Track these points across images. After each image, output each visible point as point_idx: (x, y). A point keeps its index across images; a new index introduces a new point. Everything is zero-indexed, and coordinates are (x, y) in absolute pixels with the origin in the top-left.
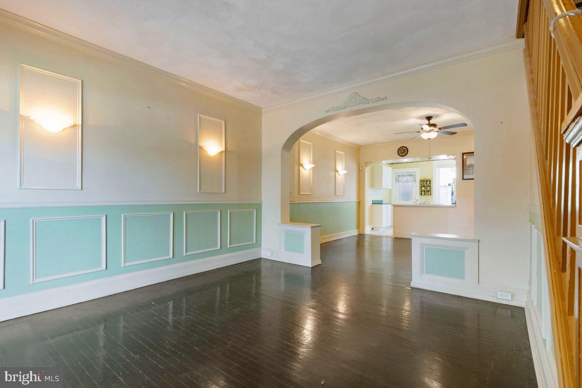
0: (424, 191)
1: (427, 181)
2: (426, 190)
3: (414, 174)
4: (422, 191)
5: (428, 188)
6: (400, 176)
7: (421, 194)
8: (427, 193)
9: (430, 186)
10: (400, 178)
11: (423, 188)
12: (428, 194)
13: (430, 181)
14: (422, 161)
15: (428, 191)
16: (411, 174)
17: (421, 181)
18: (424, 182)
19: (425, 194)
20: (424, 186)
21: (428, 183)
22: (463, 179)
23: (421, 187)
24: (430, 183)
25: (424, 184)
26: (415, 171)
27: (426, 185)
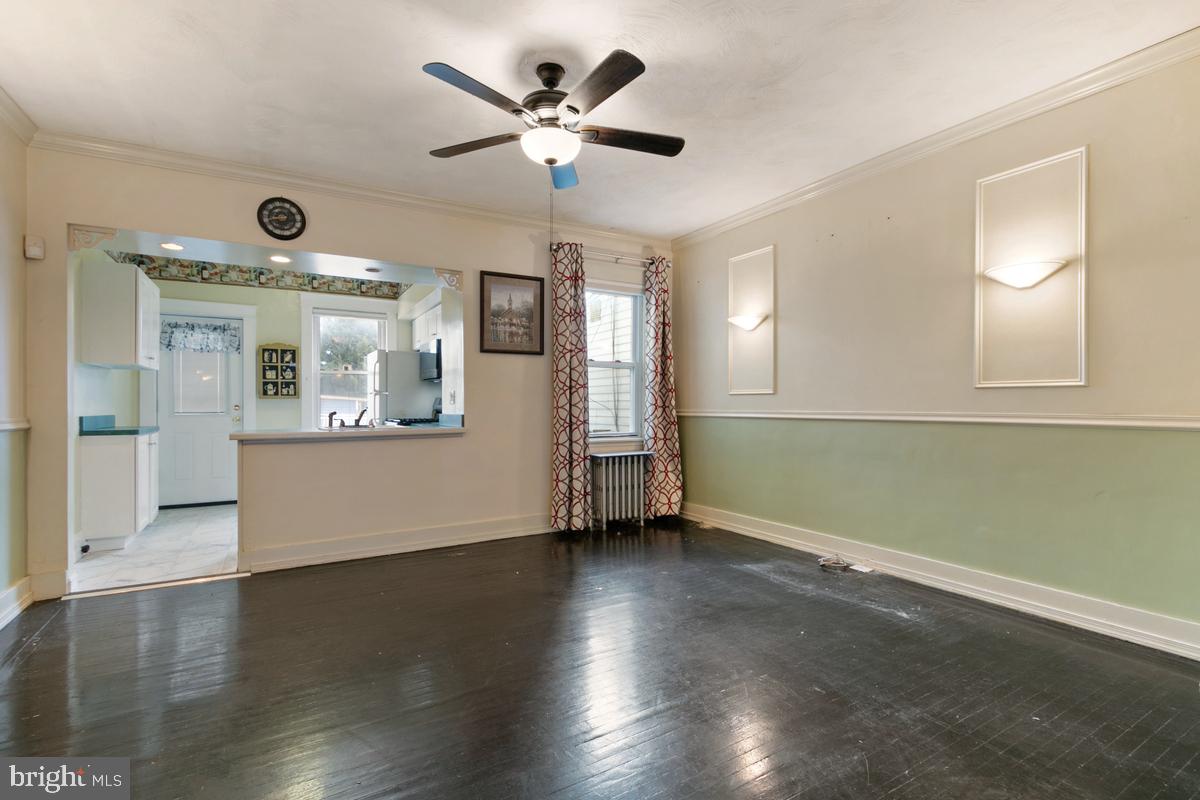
0: (275, 384)
1: (284, 352)
2: (280, 381)
3: (234, 324)
4: (265, 384)
5: (289, 375)
6: (176, 326)
7: (265, 393)
8: (285, 391)
9: (293, 369)
10: (178, 335)
11: (271, 375)
12: (288, 394)
13: (293, 353)
15: (287, 385)
16: (220, 323)
17: (264, 350)
18: (274, 355)
19: (276, 394)
20: (275, 368)
21: (288, 357)
22: (483, 350)
23: (264, 370)
24: (294, 359)
25: (274, 360)
26: (238, 316)
27: (279, 364)
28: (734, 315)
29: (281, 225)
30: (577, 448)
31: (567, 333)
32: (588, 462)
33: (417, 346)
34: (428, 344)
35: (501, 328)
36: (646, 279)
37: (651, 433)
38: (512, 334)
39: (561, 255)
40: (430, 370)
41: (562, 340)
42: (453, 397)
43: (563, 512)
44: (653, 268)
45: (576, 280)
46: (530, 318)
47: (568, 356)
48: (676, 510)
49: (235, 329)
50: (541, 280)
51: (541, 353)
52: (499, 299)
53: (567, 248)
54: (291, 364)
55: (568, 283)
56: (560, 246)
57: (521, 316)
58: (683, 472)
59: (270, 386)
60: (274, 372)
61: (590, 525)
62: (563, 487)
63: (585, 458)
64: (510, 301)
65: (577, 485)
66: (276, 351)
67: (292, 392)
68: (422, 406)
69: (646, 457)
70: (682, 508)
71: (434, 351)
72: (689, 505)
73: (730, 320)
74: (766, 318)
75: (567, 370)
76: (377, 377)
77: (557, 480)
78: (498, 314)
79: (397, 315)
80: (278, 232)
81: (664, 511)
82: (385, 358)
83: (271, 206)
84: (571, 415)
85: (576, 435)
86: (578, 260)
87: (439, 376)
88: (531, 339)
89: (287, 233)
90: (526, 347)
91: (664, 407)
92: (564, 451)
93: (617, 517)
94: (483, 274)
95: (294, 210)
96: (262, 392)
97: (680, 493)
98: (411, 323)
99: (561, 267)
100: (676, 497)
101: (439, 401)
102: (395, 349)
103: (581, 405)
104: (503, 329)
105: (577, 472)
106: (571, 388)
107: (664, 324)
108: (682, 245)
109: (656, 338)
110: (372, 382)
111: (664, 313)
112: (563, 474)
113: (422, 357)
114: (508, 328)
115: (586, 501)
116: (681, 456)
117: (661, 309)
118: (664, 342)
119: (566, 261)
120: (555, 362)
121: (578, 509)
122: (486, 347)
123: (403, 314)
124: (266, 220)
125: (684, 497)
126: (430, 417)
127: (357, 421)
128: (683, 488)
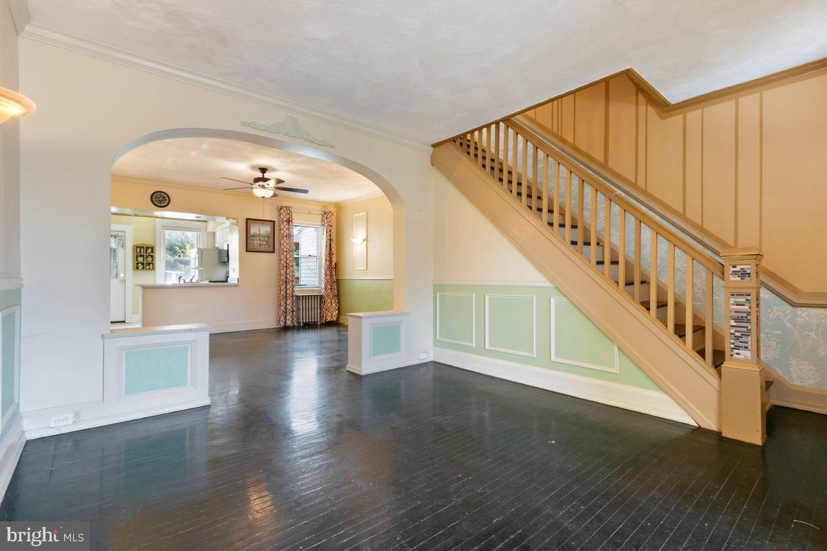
0: (143, 264)
1: (147, 248)
2: (145, 262)
3: (121, 234)
4: (138, 264)
5: (150, 259)
7: (137, 268)
8: (148, 267)
9: (152, 256)
11: (140, 259)
12: (149, 269)
13: (152, 248)
14: (136, 215)
15: (149, 264)
16: (114, 234)
17: (137, 247)
18: (142, 250)
19: (143, 268)
20: (143, 256)
21: (149, 251)
22: (247, 251)
23: (137, 257)
24: (152, 252)
25: (142, 252)
26: (123, 230)
27: (145, 254)
28: (353, 238)
29: (160, 202)
30: (288, 292)
31: (285, 244)
32: (294, 298)
33: (217, 246)
34: (223, 246)
35: (255, 242)
36: (323, 220)
37: (324, 286)
38: (260, 244)
39: (282, 211)
40: (223, 258)
41: (282, 247)
42: (234, 270)
43: (282, 318)
44: (325, 216)
45: (289, 221)
46: (268, 237)
47: (285, 254)
48: (335, 319)
49: (121, 236)
50: (274, 222)
51: (274, 252)
52: (254, 230)
53: (285, 208)
54: (151, 254)
55: (285, 223)
56: (282, 208)
57: (264, 237)
58: (339, 303)
59: (140, 265)
60: (142, 258)
61: (295, 324)
62: (283, 308)
63: (293, 296)
64: (259, 231)
65: (289, 307)
66: (143, 248)
67: (151, 268)
68: (220, 275)
69: (321, 296)
70: (338, 318)
71: (226, 248)
72: (341, 317)
73: (352, 240)
74: (364, 240)
75: (285, 259)
76: (197, 260)
77: (280, 305)
78: (254, 236)
79: (207, 230)
80: (158, 204)
81: (329, 319)
82: (200, 251)
83: (156, 194)
84: (286, 278)
85: (288, 286)
86: (290, 213)
87: (228, 261)
88: (269, 246)
89: (163, 205)
90: (266, 249)
91: (331, 275)
92: (283, 293)
93: (307, 321)
94: (247, 219)
95: (165, 196)
96: (136, 267)
97: (337, 311)
98: (214, 234)
99: (282, 217)
100: (335, 313)
101: (228, 272)
102: (205, 247)
103: (291, 274)
104: (256, 242)
105: (289, 302)
106: (286, 267)
107: (330, 240)
108: (338, 206)
109: (326, 246)
110: (194, 263)
111: (330, 236)
112: (283, 303)
113: (220, 251)
114: (258, 242)
115: (293, 314)
116: (338, 296)
117: (328, 233)
118: (330, 247)
119: (284, 214)
120: (280, 256)
121: (289, 317)
122: (249, 250)
123: (210, 229)
124: (154, 200)
125: (339, 314)
126: (224, 280)
127: (191, 280)
128: (339, 310)
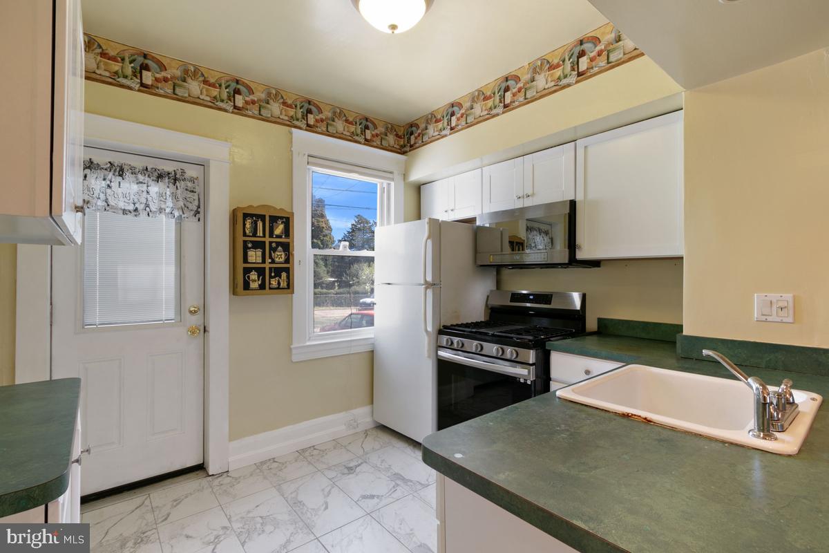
0: (261, 272)
1: (274, 219)
2: (267, 266)
3: (191, 172)
4: (247, 271)
5: (280, 256)
7: (246, 286)
8: (274, 282)
9: (286, 247)
11: (254, 256)
12: (279, 287)
13: (287, 222)
15: (277, 272)
16: (169, 167)
17: (246, 216)
18: (260, 224)
19: (262, 287)
20: (262, 245)
21: (279, 229)
23: (245, 248)
24: (287, 232)
25: (260, 233)
27: (267, 240)
49: (192, 180)
54: (283, 239)
59: (254, 275)
60: (259, 253)
66: (263, 218)
67: (283, 284)
79: (406, 176)
96: (241, 284)
